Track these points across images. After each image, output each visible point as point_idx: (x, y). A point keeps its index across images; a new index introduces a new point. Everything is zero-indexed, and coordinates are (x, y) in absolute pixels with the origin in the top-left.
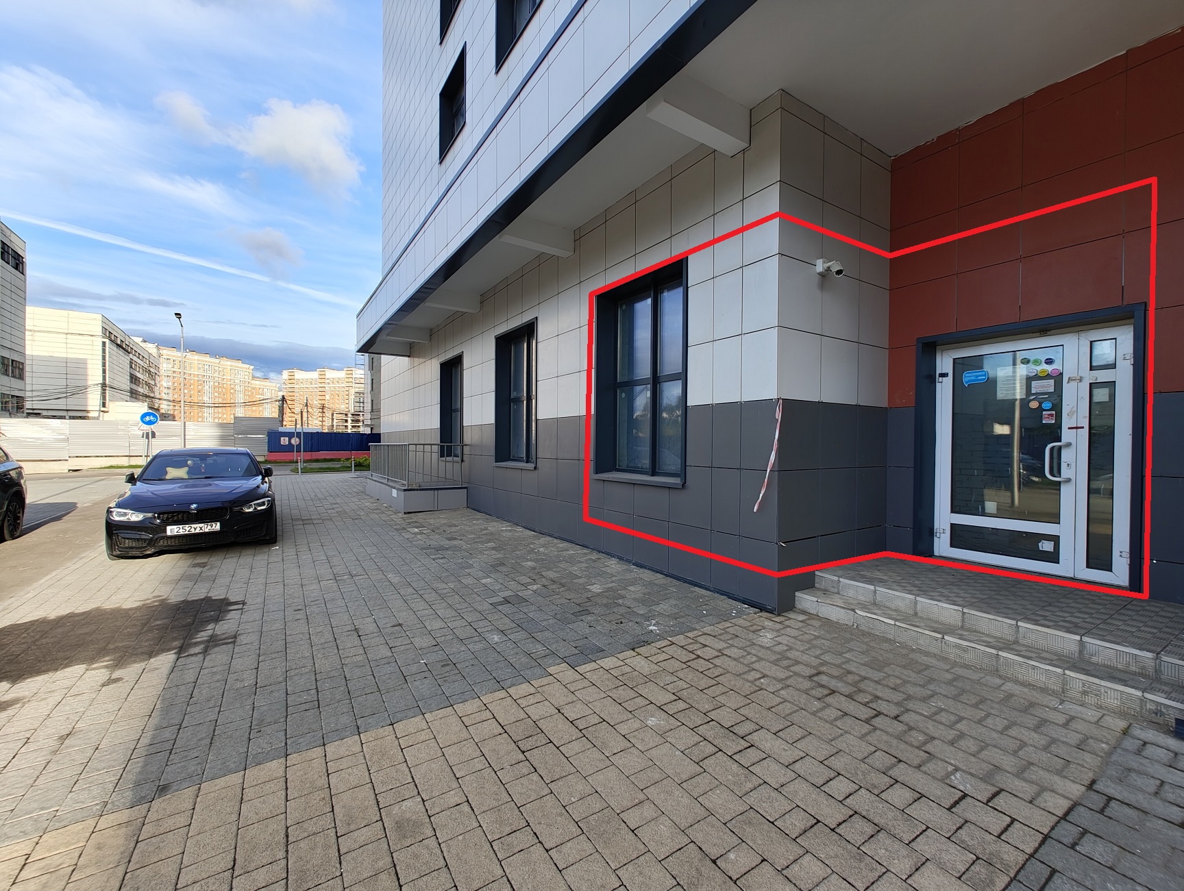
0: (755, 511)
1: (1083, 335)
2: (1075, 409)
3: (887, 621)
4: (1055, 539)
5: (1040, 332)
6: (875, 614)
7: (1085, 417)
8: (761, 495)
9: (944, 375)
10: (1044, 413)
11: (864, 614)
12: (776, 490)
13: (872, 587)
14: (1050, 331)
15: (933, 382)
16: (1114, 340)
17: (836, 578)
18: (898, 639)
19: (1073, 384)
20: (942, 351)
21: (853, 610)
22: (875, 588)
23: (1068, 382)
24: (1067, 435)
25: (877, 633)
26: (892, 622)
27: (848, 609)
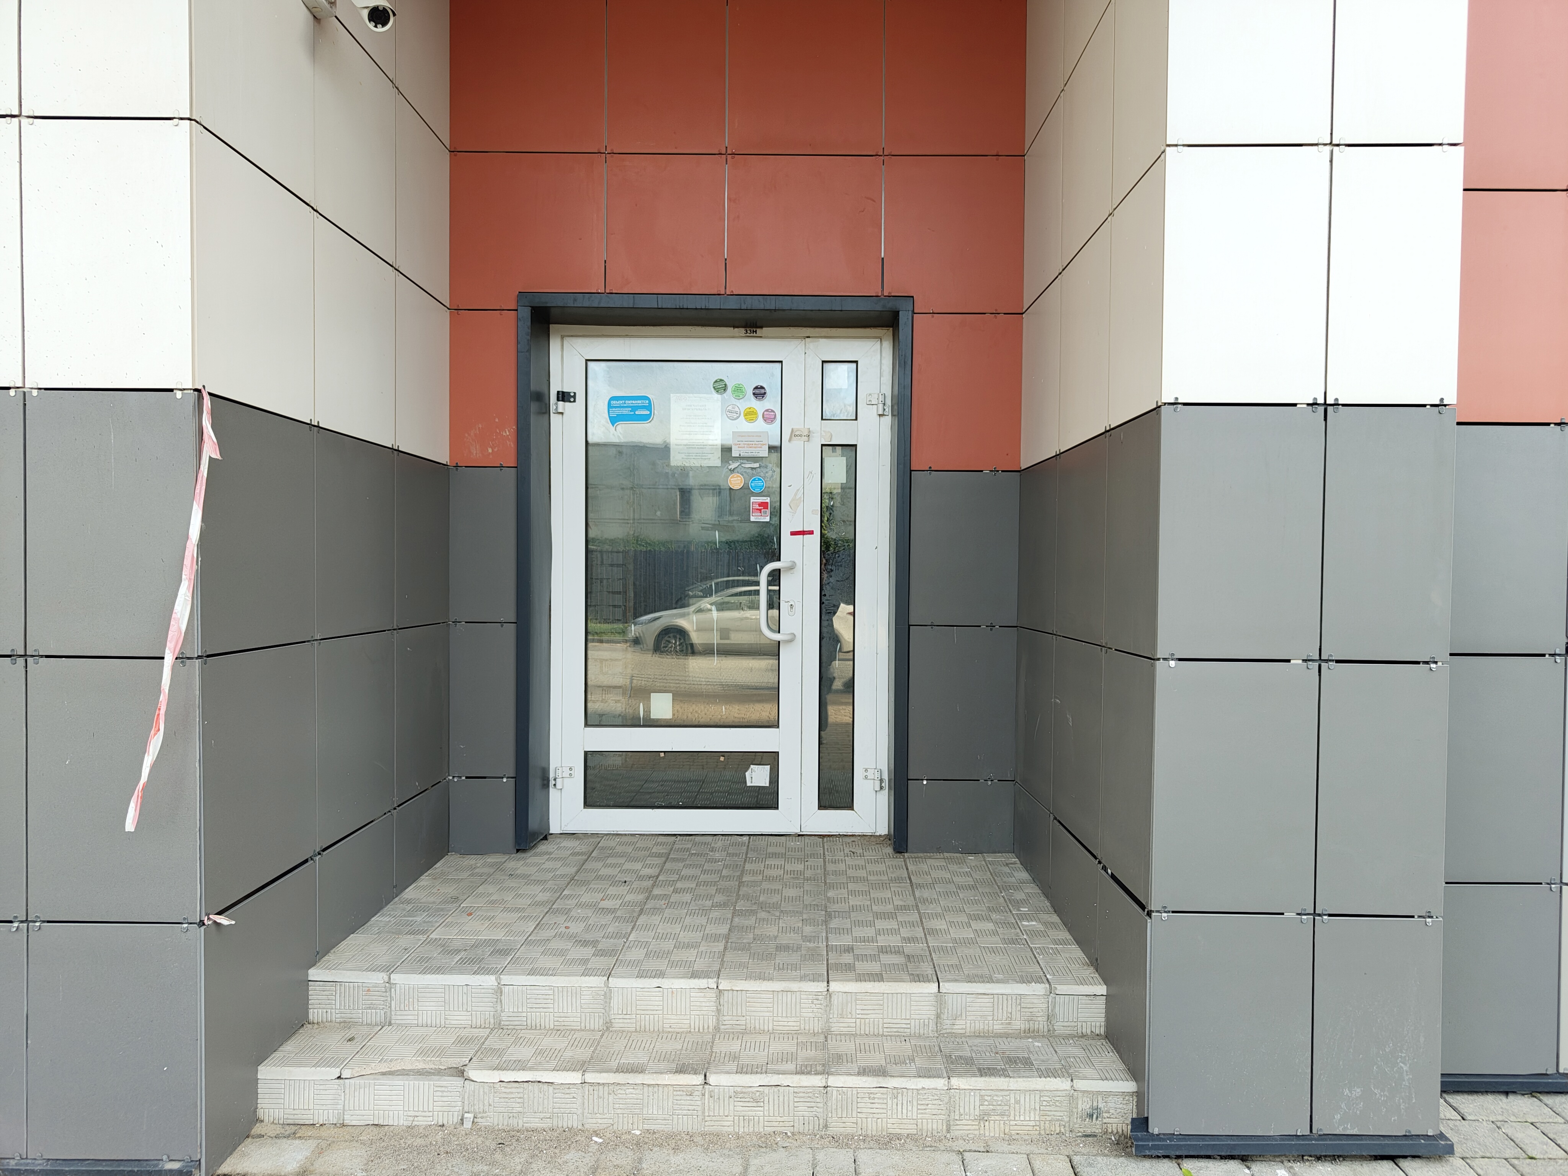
0: (130, 825)
1: (811, 344)
2: (800, 494)
3: (559, 1077)
4: (771, 759)
5: (745, 326)
6: (521, 1066)
7: (813, 512)
8: (148, 761)
9: (564, 396)
10: (753, 499)
11: (494, 1076)
12: (197, 730)
13: (490, 980)
14: (761, 327)
15: (545, 411)
16: (854, 365)
17: (379, 978)
18: (591, 1124)
19: (798, 443)
20: (562, 337)
21: (460, 1072)
22: (498, 980)
23: (790, 441)
24: (789, 546)
25: (536, 1123)
26: (574, 1077)
27: (438, 1072)
